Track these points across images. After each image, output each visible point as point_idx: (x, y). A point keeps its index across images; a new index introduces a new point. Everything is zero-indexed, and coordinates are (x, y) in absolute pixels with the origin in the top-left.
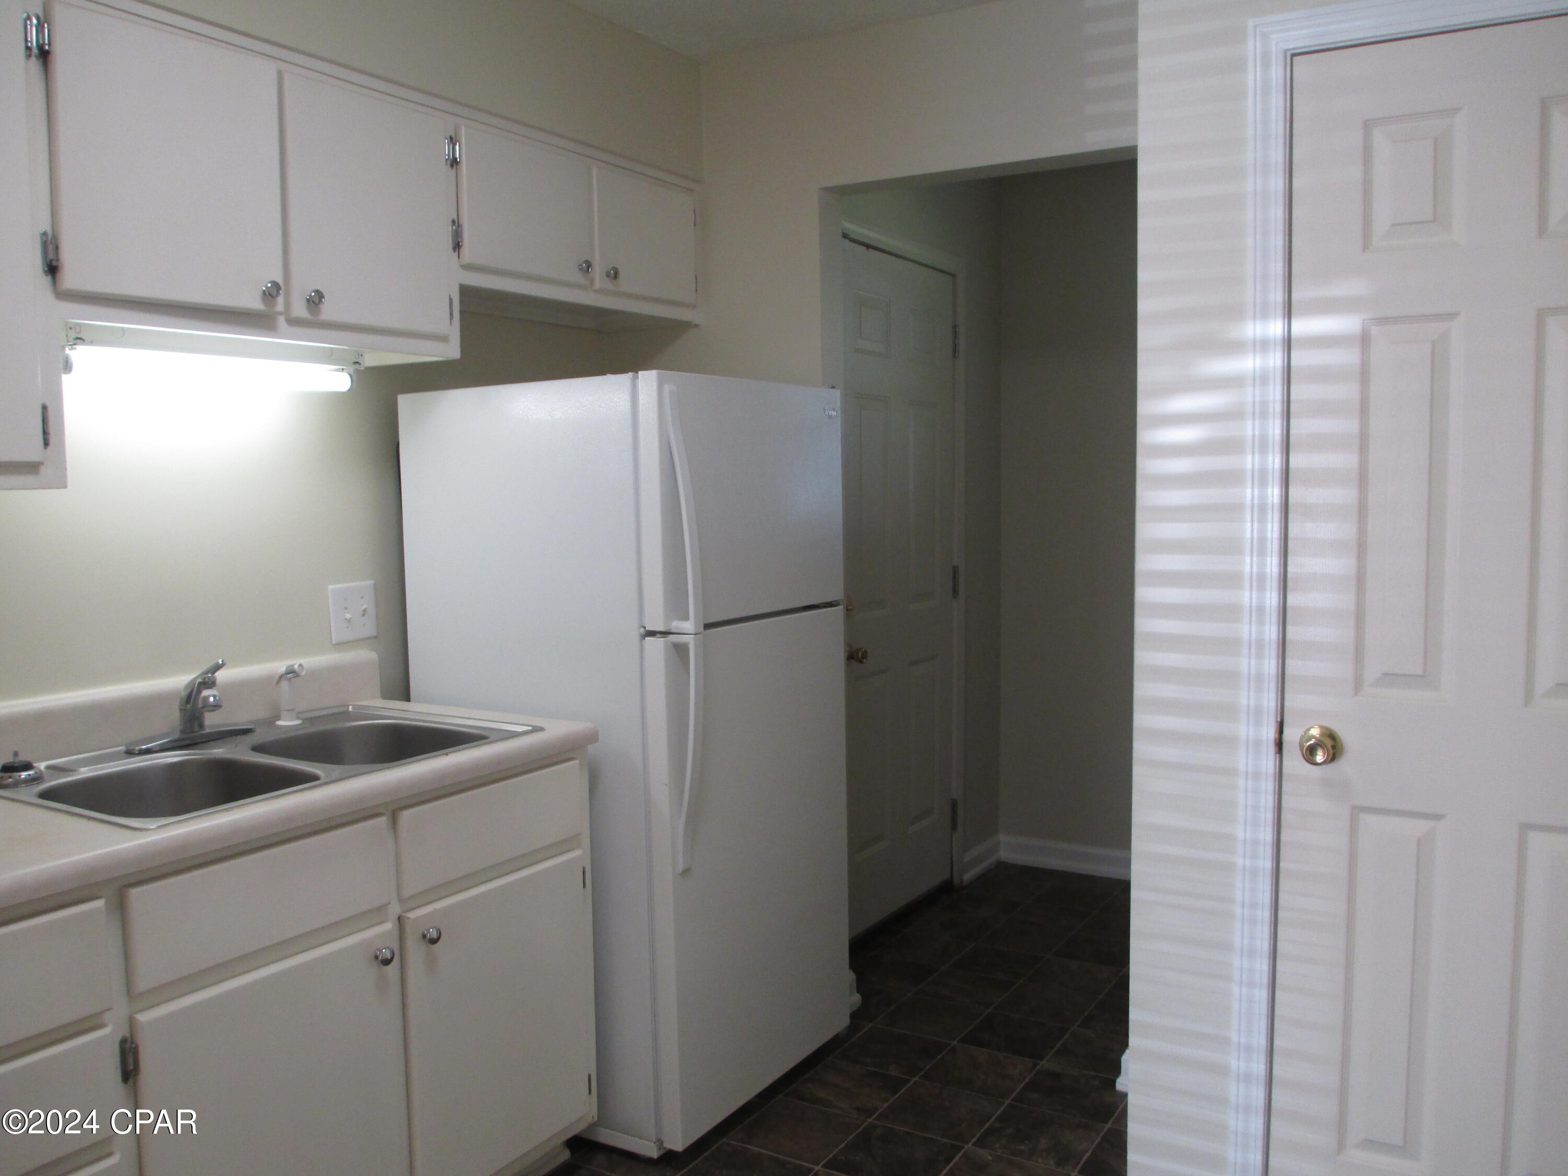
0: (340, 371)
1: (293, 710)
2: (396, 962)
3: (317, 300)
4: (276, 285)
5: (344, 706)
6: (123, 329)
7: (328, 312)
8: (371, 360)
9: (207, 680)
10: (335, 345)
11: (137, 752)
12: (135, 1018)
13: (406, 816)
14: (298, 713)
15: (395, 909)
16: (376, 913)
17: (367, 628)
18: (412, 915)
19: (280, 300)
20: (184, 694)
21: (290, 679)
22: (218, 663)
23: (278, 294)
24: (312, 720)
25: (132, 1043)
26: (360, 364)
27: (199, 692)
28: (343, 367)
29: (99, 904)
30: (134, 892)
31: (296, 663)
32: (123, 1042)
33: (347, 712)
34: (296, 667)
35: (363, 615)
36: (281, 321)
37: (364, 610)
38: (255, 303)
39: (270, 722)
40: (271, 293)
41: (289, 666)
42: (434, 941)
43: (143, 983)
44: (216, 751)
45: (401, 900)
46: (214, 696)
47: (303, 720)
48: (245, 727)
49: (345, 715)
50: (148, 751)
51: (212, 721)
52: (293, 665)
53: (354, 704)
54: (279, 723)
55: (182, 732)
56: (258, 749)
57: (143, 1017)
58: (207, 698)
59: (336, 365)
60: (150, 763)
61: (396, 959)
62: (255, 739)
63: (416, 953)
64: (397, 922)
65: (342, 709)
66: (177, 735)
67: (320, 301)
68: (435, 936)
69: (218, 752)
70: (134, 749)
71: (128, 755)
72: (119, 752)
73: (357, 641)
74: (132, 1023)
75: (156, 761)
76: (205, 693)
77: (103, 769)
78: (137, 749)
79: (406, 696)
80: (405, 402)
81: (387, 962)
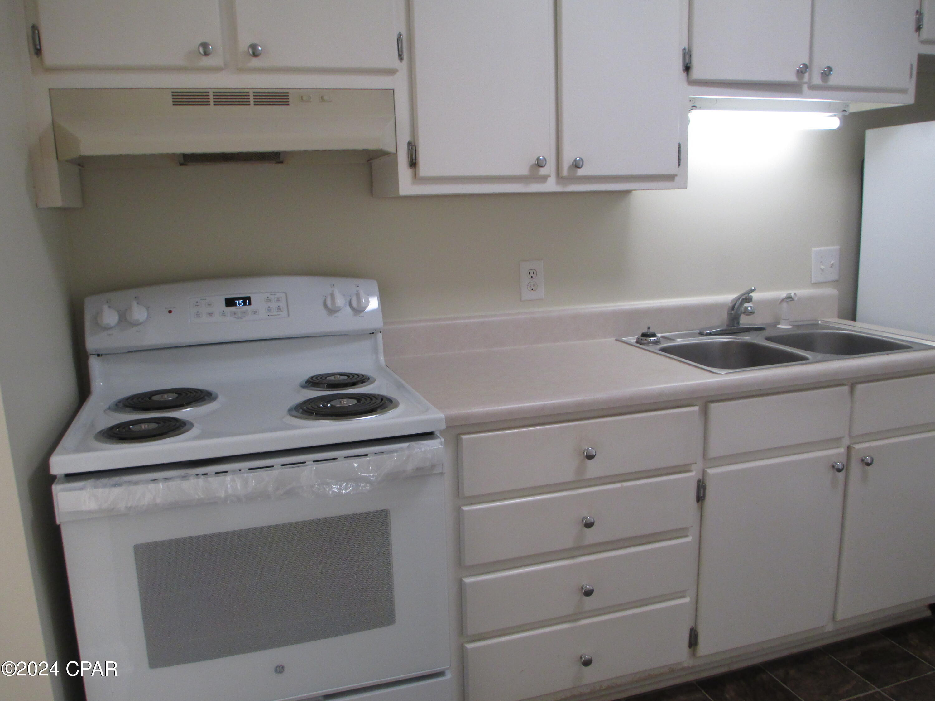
0: (833, 117)
1: (788, 320)
2: (844, 471)
3: (827, 73)
4: (805, 65)
5: (816, 320)
6: (716, 99)
7: (833, 80)
8: (853, 108)
9: (747, 298)
10: (833, 100)
11: (705, 334)
12: (706, 471)
13: (860, 388)
14: (790, 322)
15: (846, 441)
16: (835, 441)
17: (833, 275)
18: (857, 446)
19: (807, 75)
20: (731, 305)
21: (787, 301)
22: (752, 289)
23: (806, 71)
24: (798, 327)
25: (703, 483)
26: (846, 111)
27: (742, 304)
28: (835, 114)
29: (696, 408)
30: (713, 405)
31: (792, 292)
32: (699, 481)
33: (818, 324)
34: (792, 295)
35: (831, 267)
36: (805, 87)
37: (832, 264)
38: (792, 78)
39: (774, 325)
40: (801, 72)
41: (788, 294)
42: (868, 464)
43: (712, 453)
44: (745, 338)
45: (850, 436)
46: (751, 307)
47: (793, 326)
48: (760, 327)
49: (816, 325)
50: (710, 334)
51: (745, 321)
52: (791, 294)
53: (822, 320)
54: (779, 326)
55: (728, 326)
56: (768, 339)
57: (710, 471)
58: (747, 308)
59: (830, 113)
60: (712, 340)
61: (845, 468)
62: (767, 333)
63: (856, 469)
64: (847, 448)
65: (815, 322)
66: (725, 327)
67: (830, 74)
68: (869, 461)
69: (747, 338)
70: (703, 332)
71: (699, 335)
72: (695, 333)
73: (826, 282)
74: (704, 472)
75: (716, 340)
76: (746, 305)
77: (689, 340)
78: (705, 332)
79: (853, 317)
80: (871, 135)
81: (839, 470)
